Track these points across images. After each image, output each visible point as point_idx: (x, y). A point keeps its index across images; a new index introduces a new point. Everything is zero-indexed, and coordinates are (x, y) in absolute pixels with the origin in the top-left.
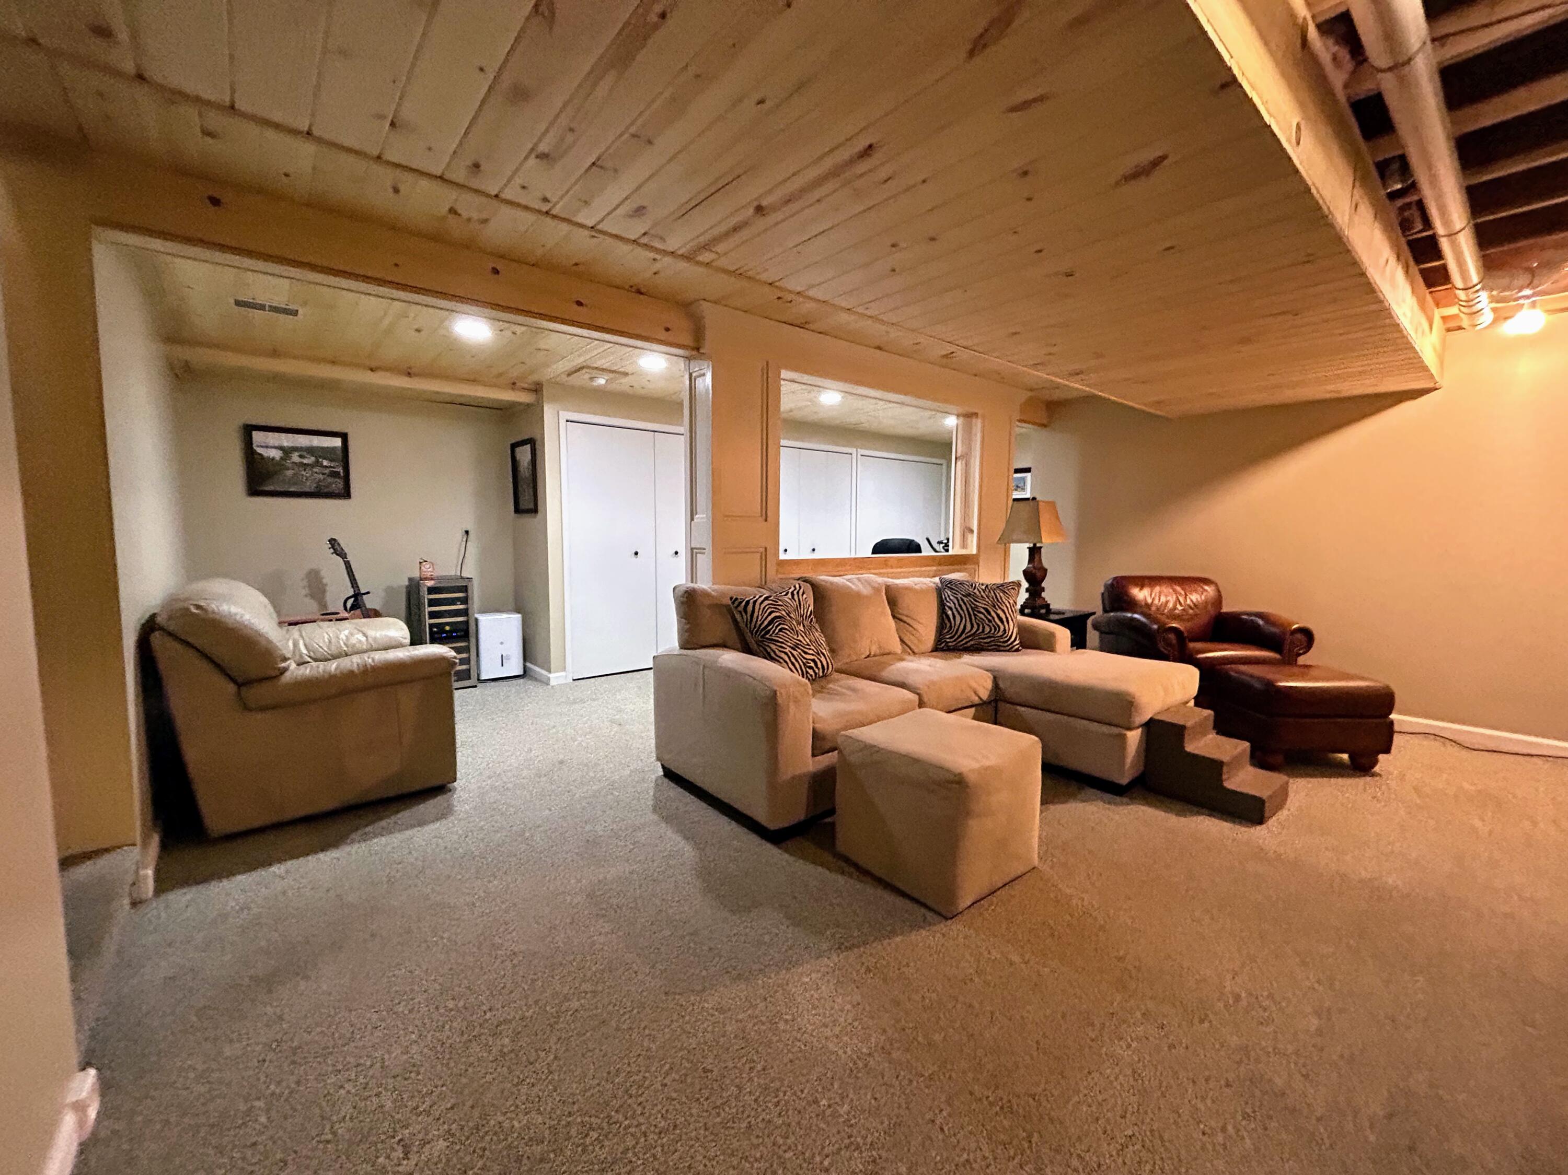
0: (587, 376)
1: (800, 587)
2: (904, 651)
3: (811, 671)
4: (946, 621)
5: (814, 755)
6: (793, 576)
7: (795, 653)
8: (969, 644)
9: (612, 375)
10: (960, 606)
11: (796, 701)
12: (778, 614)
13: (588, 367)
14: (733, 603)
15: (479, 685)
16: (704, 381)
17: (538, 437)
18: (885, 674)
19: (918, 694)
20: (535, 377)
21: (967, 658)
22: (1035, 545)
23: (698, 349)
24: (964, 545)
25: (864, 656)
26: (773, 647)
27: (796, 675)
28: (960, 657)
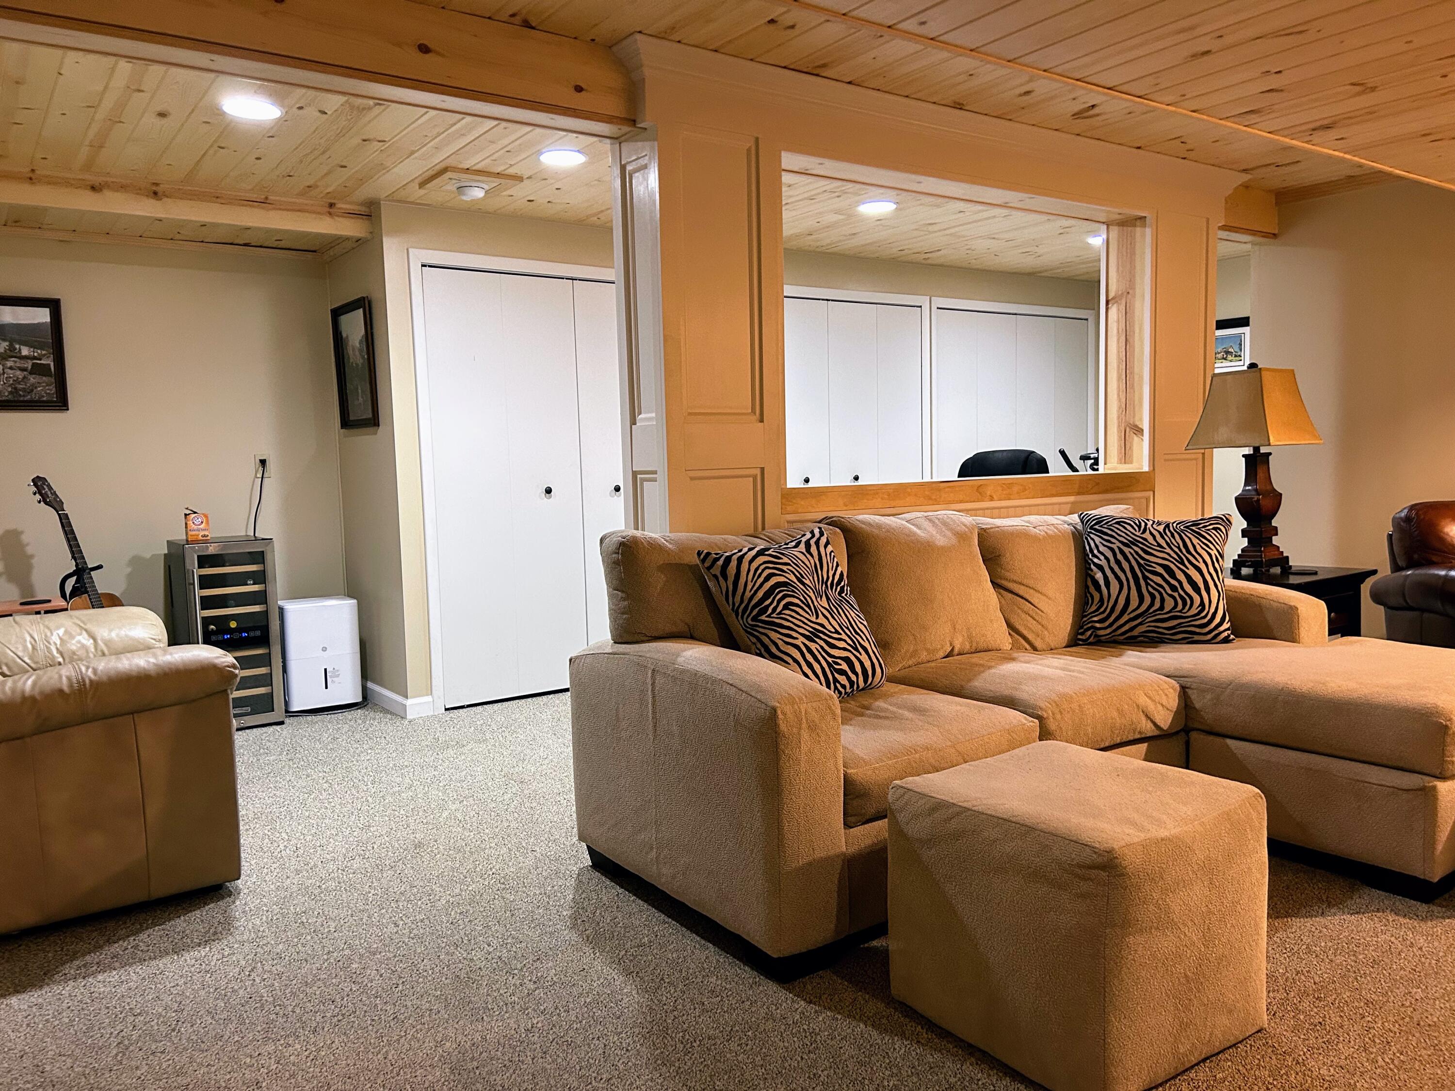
0: (452, 187)
1: (822, 534)
2: (1015, 647)
3: (842, 679)
4: (1092, 589)
5: (847, 825)
6: (810, 516)
7: (813, 646)
8: (1135, 633)
9: (494, 182)
10: (1118, 562)
11: (813, 728)
12: (782, 579)
13: (455, 169)
14: (703, 561)
15: (287, 721)
16: (646, 179)
17: (375, 297)
18: (978, 684)
19: (1040, 718)
20: (366, 192)
21: (1132, 656)
22: (1256, 449)
23: (633, 122)
24: (1126, 455)
25: (942, 654)
26: (774, 636)
27: (815, 683)
28: (1120, 655)
